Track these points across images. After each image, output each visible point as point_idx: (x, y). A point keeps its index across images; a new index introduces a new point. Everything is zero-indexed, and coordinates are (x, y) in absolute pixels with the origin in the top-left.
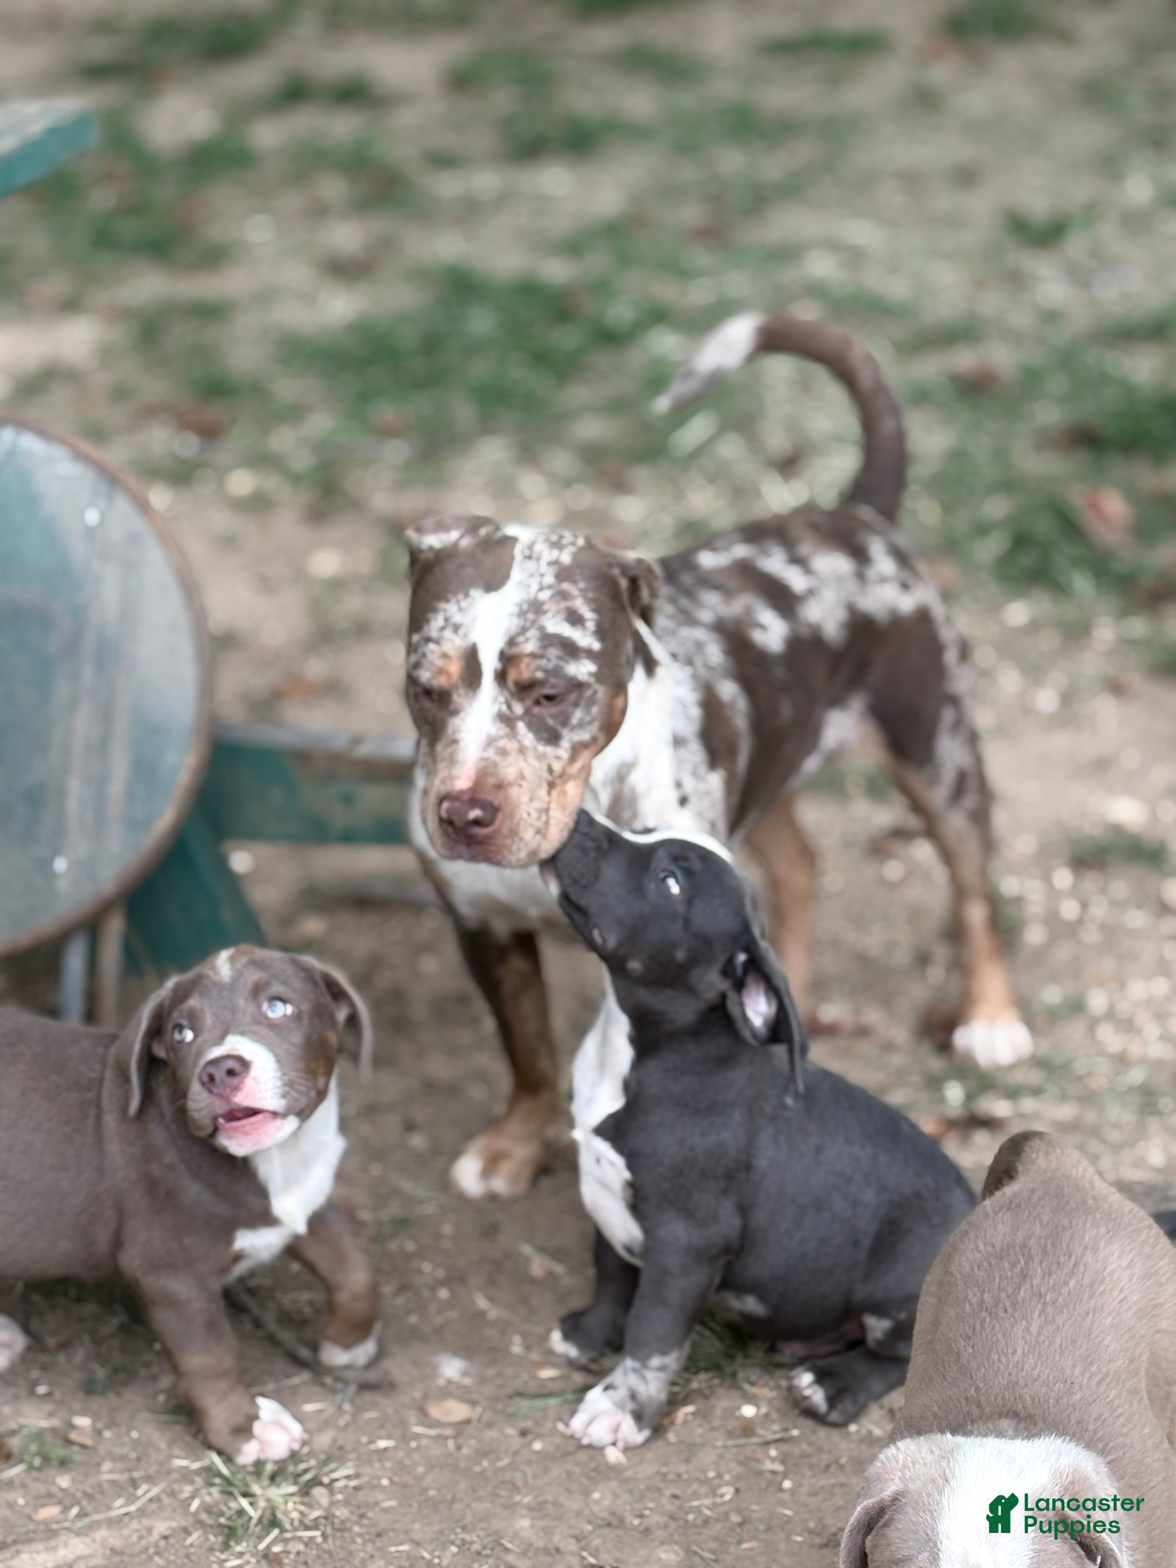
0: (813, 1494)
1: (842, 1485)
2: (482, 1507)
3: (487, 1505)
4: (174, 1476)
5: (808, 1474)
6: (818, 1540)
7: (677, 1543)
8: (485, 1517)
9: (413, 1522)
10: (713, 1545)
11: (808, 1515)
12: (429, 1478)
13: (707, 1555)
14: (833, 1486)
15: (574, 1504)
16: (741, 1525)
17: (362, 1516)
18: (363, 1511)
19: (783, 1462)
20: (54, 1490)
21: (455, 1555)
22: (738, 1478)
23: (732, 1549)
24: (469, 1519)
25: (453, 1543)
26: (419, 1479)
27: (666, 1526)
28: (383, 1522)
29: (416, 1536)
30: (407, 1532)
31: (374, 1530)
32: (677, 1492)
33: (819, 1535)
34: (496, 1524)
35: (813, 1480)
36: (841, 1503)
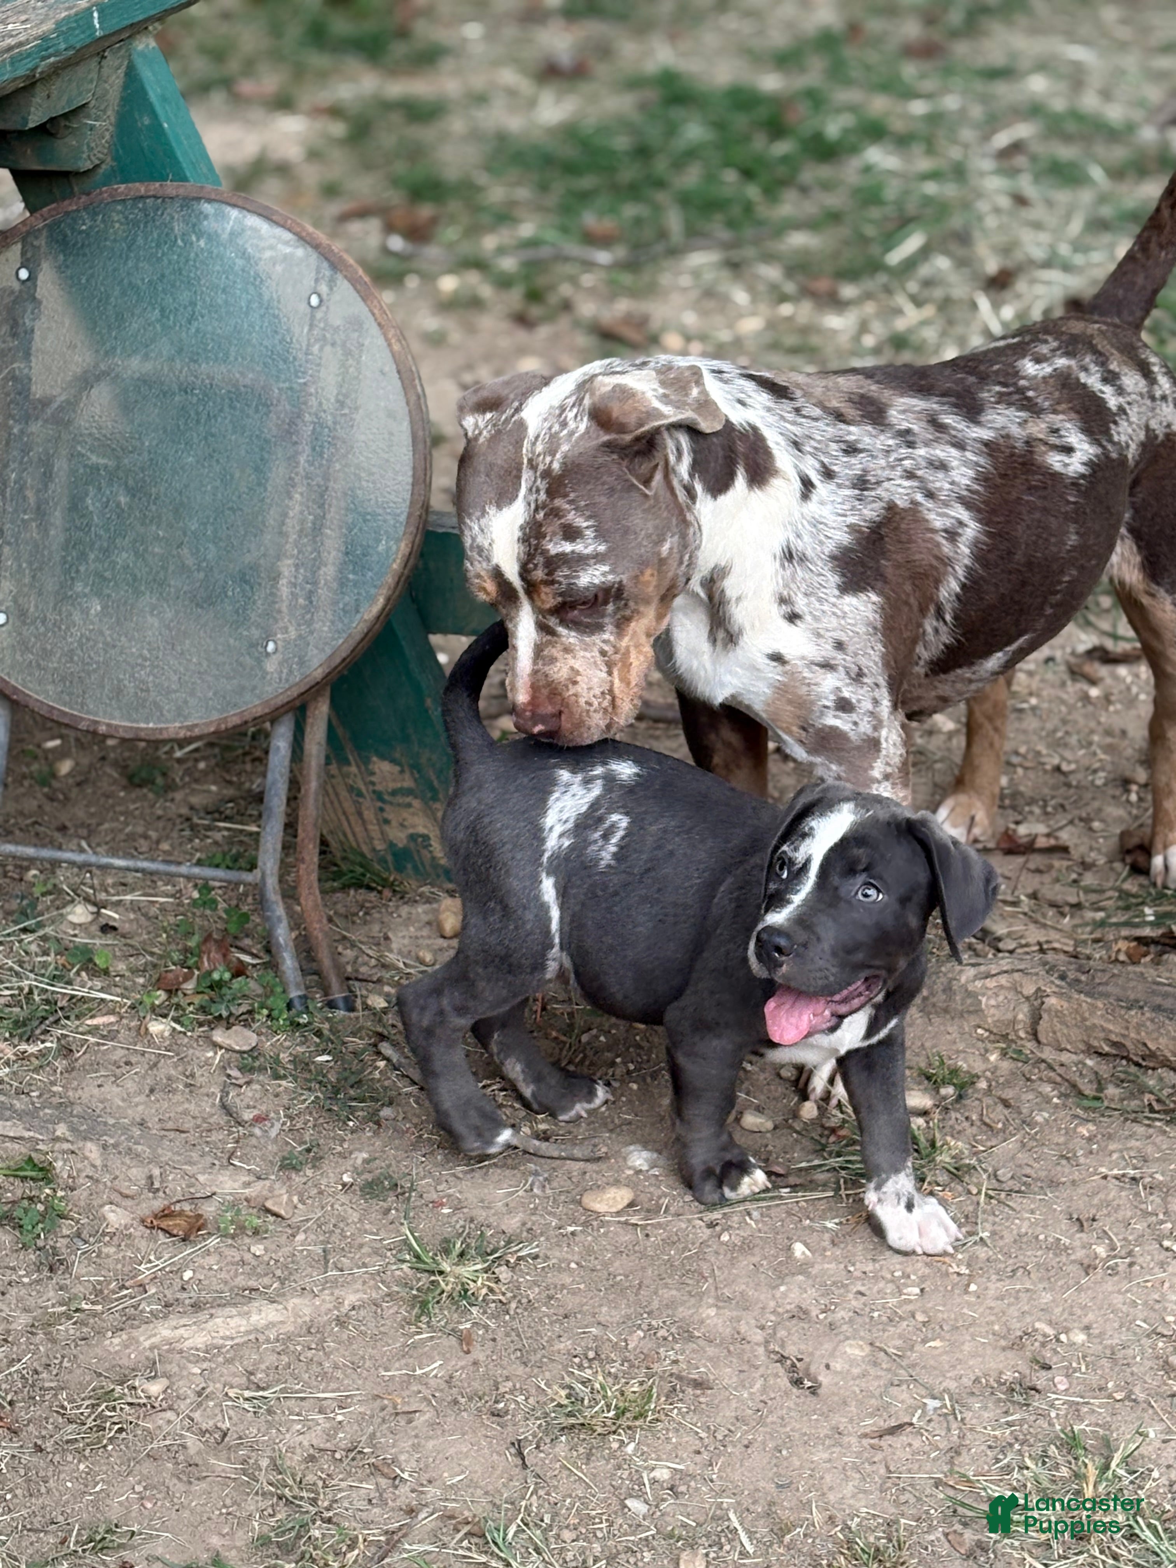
0: (1001, 1298)
1: (1028, 1290)
2: (667, 1294)
3: (674, 1292)
4: (365, 1250)
5: (994, 1277)
6: (1003, 1343)
7: (862, 1338)
8: (671, 1305)
9: (601, 1306)
10: (899, 1343)
11: (993, 1318)
12: (617, 1264)
13: (891, 1350)
14: (1019, 1291)
15: (764, 1296)
16: (924, 1324)
17: (551, 1298)
18: (552, 1292)
19: (969, 1266)
20: (248, 1257)
21: (641, 1339)
22: (923, 1279)
23: (918, 1347)
24: (655, 1304)
25: (639, 1327)
26: (606, 1265)
27: (851, 1321)
28: (571, 1302)
29: (602, 1319)
30: (594, 1315)
31: (561, 1311)
32: (862, 1289)
33: (1004, 1338)
34: (682, 1312)
35: (999, 1284)
36: (1026, 1308)
